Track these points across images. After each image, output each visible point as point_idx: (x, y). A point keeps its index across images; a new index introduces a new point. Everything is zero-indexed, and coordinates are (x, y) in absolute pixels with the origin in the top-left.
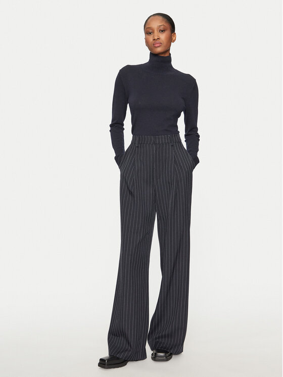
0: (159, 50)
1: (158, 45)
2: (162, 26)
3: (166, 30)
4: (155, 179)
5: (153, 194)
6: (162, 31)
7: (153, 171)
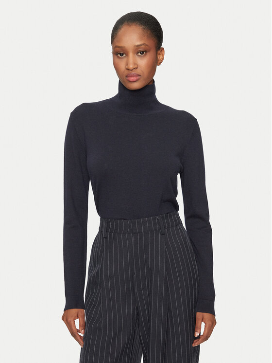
0: (136, 86)
1: (135, 78)
2: (143, 46)
3: (149, 51)
4: (136, 291)
5: (134, 314)
6: (142, 53)
7: (132, 277)
